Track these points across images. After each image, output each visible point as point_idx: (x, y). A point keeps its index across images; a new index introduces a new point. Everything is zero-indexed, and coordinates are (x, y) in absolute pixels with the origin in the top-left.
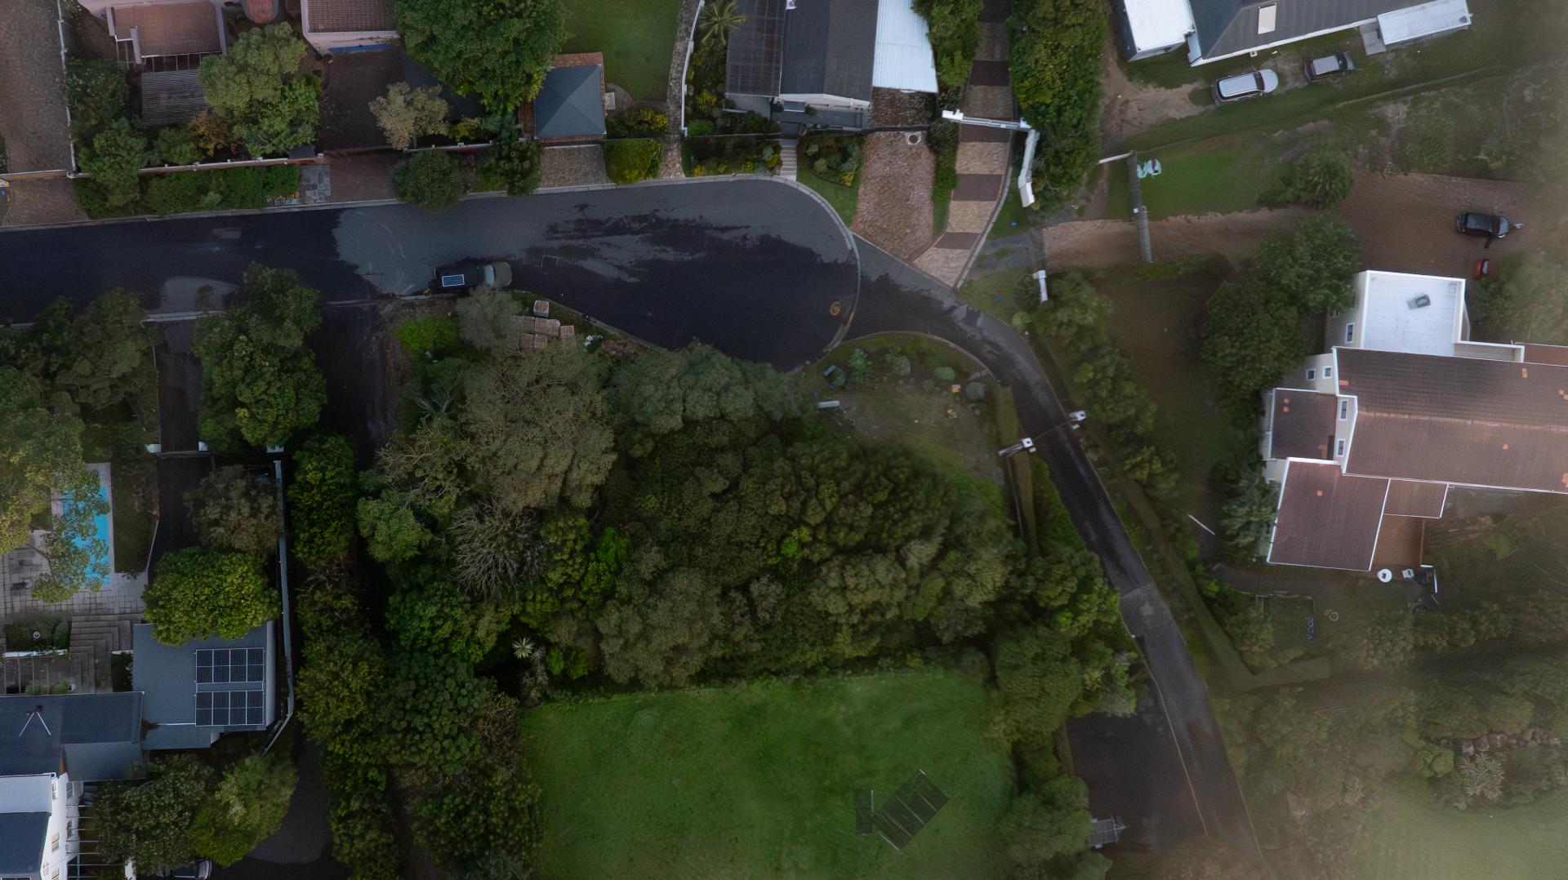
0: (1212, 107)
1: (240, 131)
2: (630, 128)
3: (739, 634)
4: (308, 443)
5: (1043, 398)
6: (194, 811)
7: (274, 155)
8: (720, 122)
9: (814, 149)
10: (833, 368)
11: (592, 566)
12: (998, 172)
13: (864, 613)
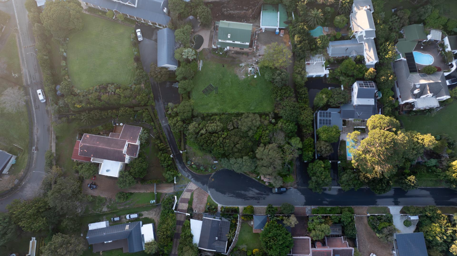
0: (139, 213)
1: (323, 220)
2: (249, 217)
3: (236, 120)
4: (311, 160)
5: (177, 160)
6: (331, 97)
7: (316, 216)
8: (232, 217)
9: (214, 210)
10: (214, 169)
11: (261, 133)
12: (180, 203)
13: (214, 122)
